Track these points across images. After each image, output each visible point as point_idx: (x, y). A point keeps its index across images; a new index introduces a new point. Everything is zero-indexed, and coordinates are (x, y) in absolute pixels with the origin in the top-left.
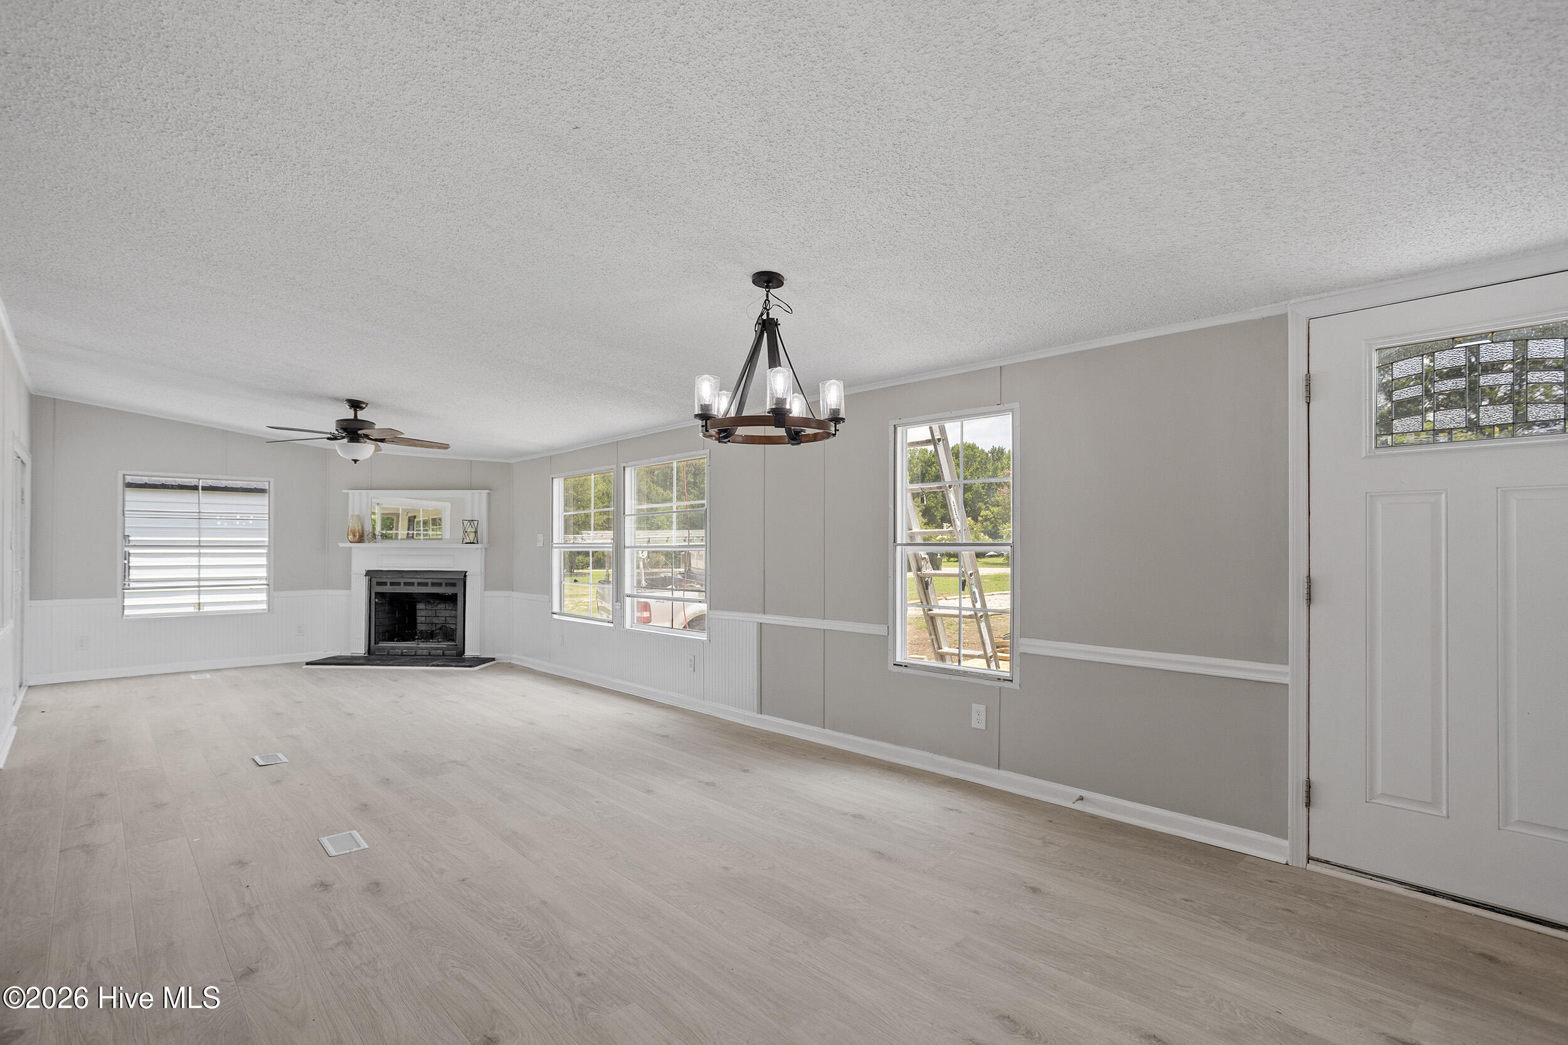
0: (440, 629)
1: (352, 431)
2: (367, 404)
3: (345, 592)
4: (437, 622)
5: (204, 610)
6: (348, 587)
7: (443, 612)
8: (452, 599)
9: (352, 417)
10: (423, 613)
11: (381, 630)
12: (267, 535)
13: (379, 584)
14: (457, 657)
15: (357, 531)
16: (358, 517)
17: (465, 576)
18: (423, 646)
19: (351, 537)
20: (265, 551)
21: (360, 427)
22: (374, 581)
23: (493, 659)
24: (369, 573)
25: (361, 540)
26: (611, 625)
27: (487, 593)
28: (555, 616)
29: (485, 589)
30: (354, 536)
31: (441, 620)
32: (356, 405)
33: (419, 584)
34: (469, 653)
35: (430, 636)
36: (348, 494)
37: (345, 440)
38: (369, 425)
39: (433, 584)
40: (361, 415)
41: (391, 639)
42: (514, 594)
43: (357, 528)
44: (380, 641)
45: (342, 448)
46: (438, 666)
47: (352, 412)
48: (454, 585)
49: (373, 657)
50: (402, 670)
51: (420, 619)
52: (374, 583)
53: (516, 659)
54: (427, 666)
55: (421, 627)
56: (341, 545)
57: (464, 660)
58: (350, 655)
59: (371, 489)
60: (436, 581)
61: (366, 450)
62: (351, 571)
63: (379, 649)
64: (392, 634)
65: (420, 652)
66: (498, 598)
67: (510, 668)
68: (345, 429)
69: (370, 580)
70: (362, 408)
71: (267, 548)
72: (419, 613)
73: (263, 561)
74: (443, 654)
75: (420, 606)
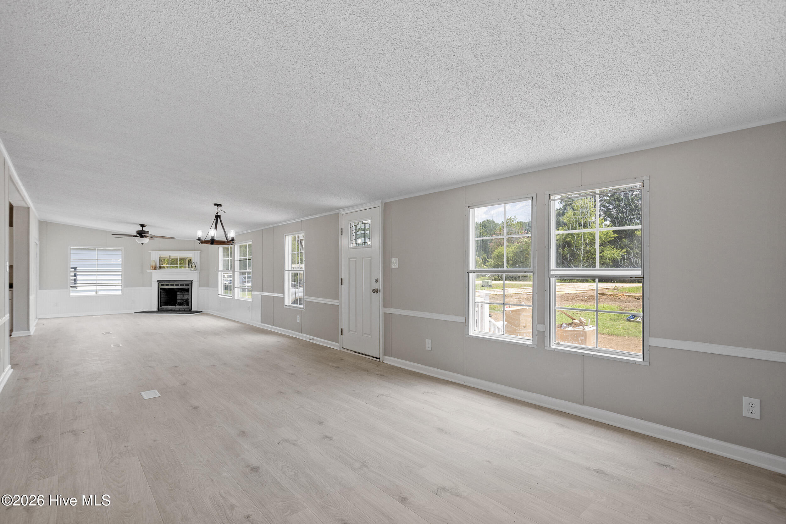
0: (185, 301)
1: (141, 234)
2: (146, 225)
3: (150, 288)
4: (184, 299)
5: (99, 294)
6: (151, 286)
7: (186, 295)
8: (187, 291)
9: (141, 230)
10: (179, 296)
11: (163, 301)
12: (121, 267)
13: (162, 285)
14: (189, 311)
15: (153, 266)
16: (154, 261)
17: (192, 282)
18: (177, 307)
19: (151, 268)
20: (120, 273)
21: (143, 233)
22: (160, 284)
23: (202, 312)
24: (159, 281)
25: (155, 269)
26: (232, 298)
27: (200, 288)
28: (219, 296)
29: (199, 287)
30: (153, 268)
31: (186, 298)
32: (142, 226)
33: (176, 285)
34: (193, 310)
35: (181, 304)
36: (151, 253)
37: (139, 237)
38: (147, 232)
39: (181, 285)
40: (145, 229)
41: (166, 305)
42: (210, 288)
43: (153, 265)
44: (162, 305)
45: (138, 240)
46: (180, 313)
47: (141, 228)
48: (188, 285)
49: (159, 311)
50: (168, 315)
51: (178, 298)
52: (160, 285)
53: (210, 312)
54: (176, 313)
55: (179, 301)
56: (148, 271)
57: (192, 312)
58: (151, 310)
59: (159, 251)
60: (181, 284)
61: (146, 240)
62: (152, 280)
63: (161, 309)
64: (167, 304)
65: (176, 310)
66: (204, 290)
67: (207, 314)
68: (138, 234)
69: (159, 284)
70: (144, 227)
71: (121, 272)
72: (178, 296)
73: (120, 278)
74: (184, 310)
75: (178, 293)
